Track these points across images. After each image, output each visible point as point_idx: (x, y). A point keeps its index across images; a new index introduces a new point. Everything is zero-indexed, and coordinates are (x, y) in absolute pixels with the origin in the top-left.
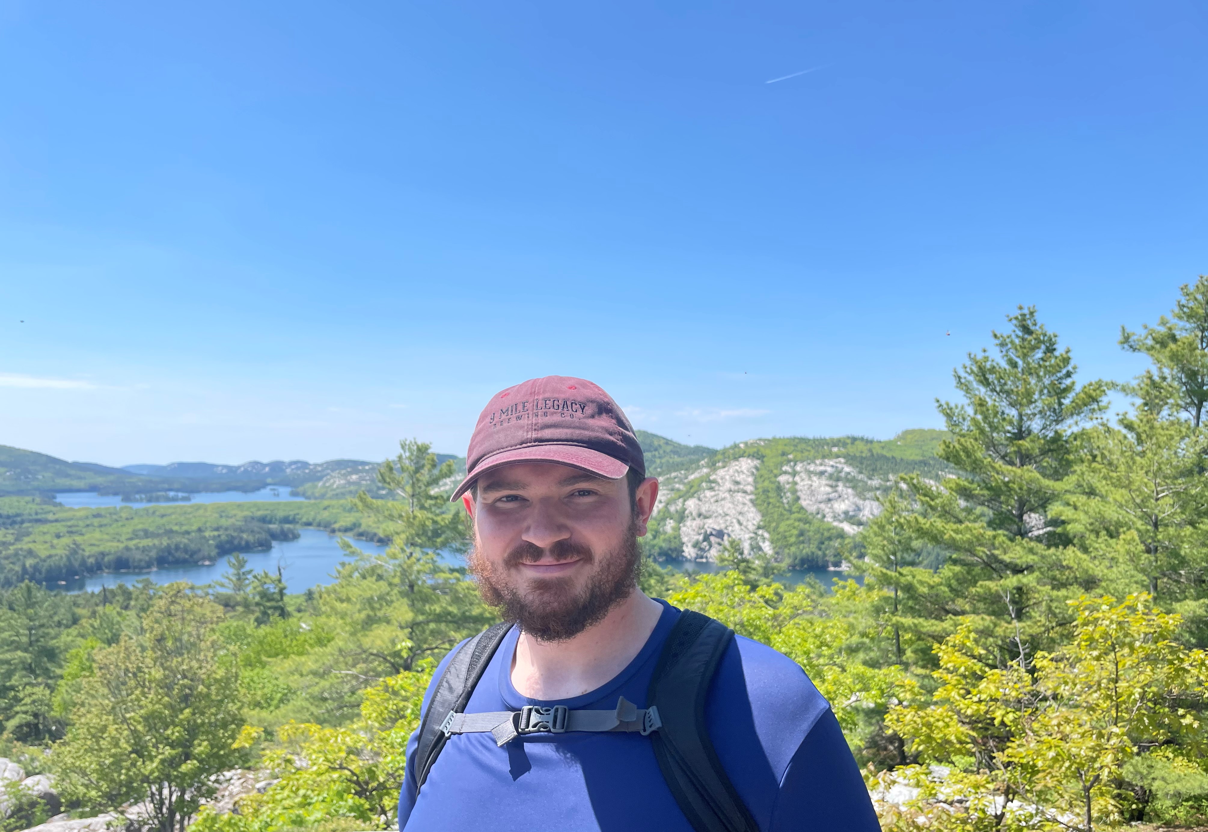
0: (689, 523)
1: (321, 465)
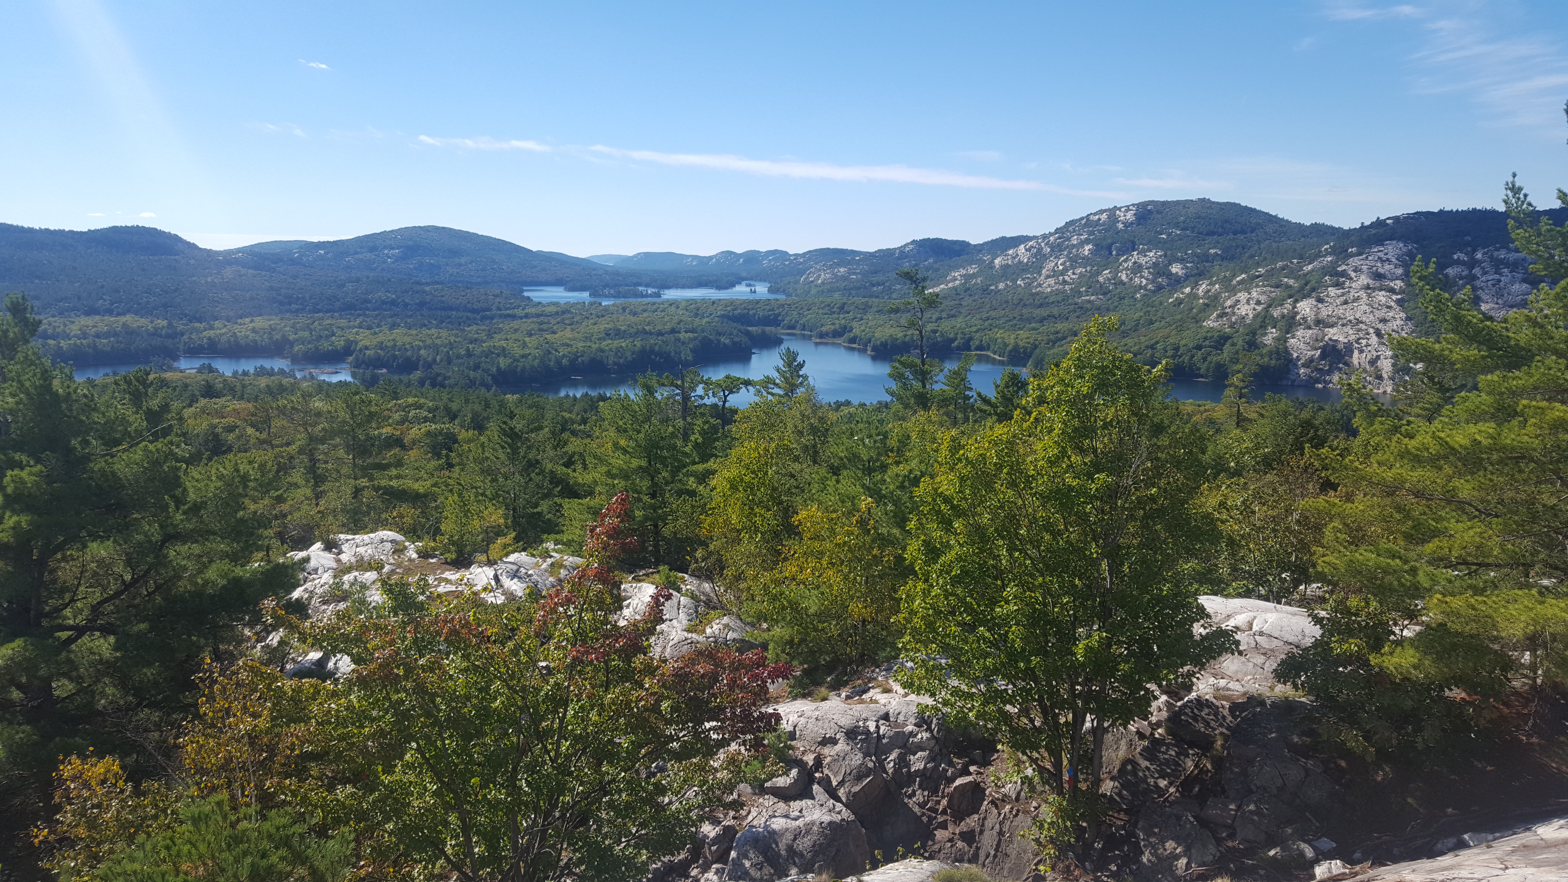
0: (1300, 333)
1: (803, 255)
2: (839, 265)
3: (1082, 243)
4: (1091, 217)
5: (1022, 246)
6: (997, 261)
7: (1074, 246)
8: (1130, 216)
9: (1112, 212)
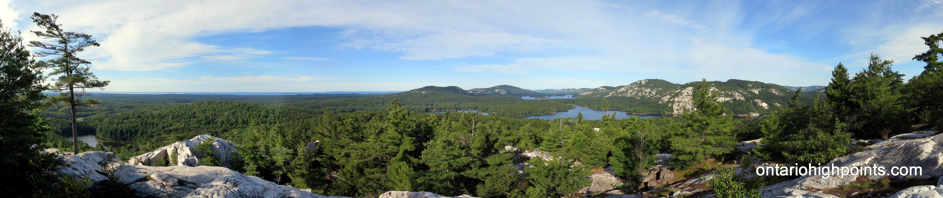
0: (675, 104)
1: (579, 89)
2: (586, 92)
3: (635, 88)
6: (619, 91)
8: (644, 82)
9: (640, 81)
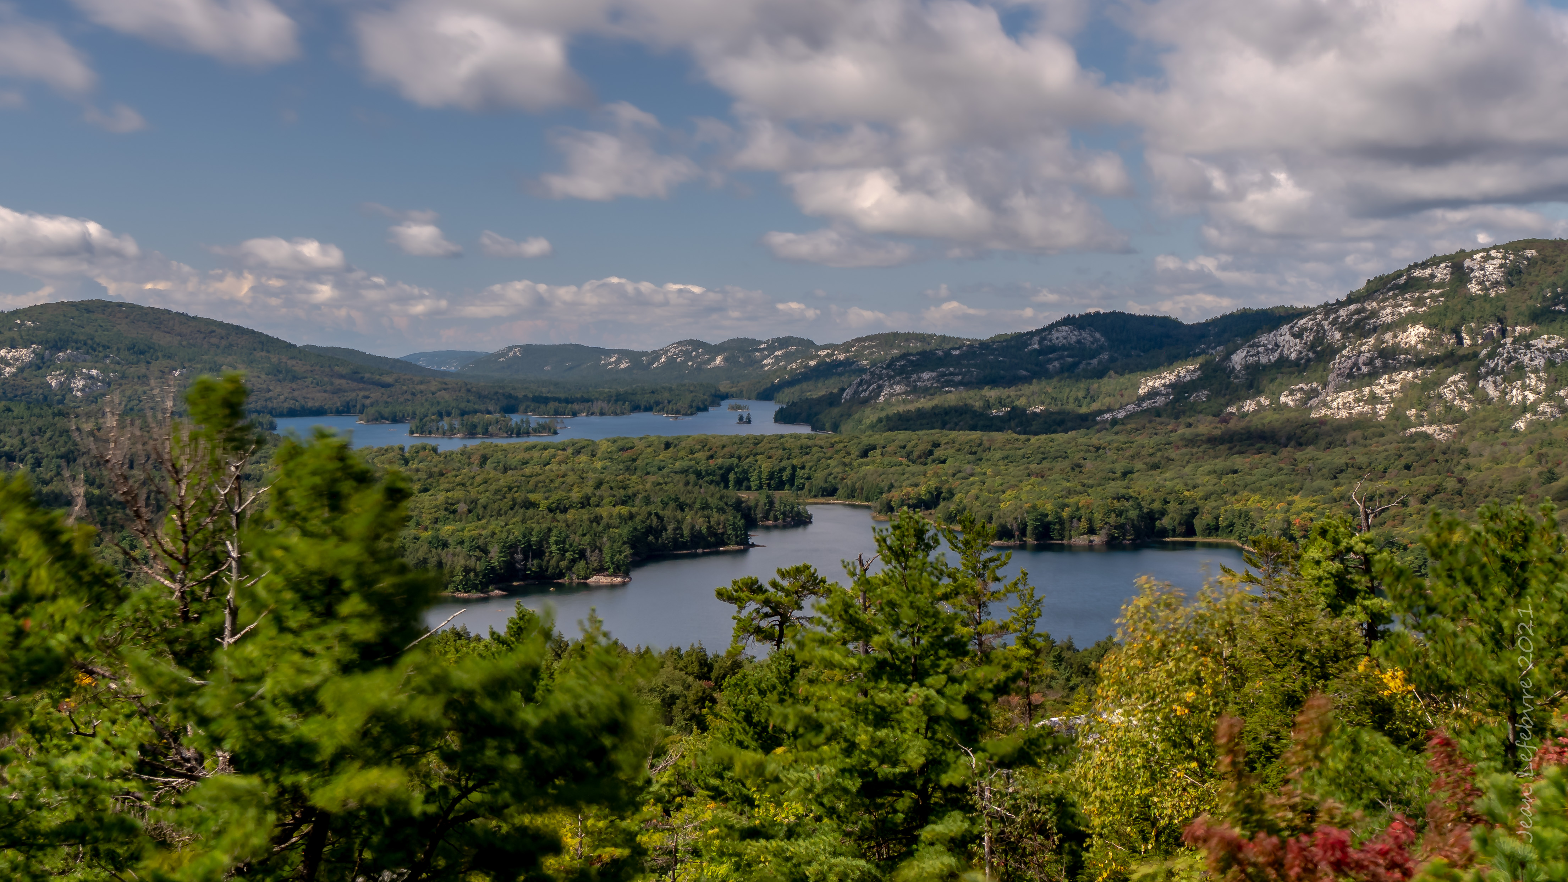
4: (1417, 273)
5: (1285, 328)
7: (1388, 327)
